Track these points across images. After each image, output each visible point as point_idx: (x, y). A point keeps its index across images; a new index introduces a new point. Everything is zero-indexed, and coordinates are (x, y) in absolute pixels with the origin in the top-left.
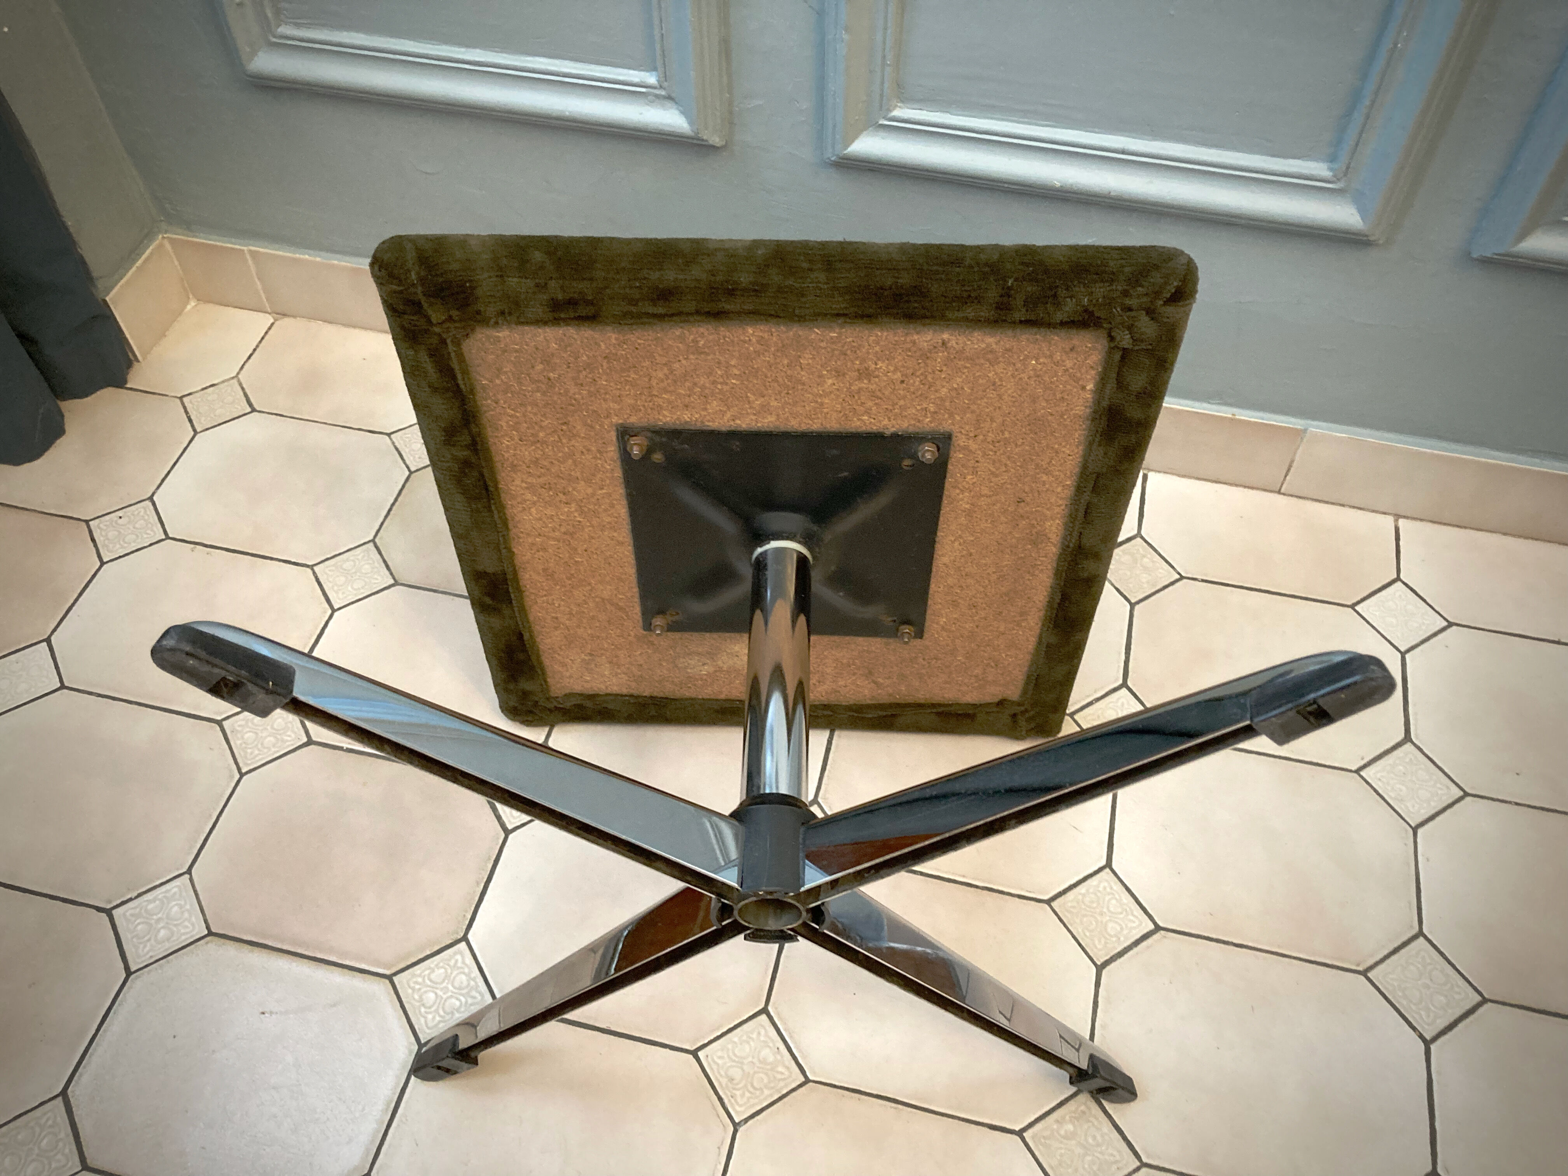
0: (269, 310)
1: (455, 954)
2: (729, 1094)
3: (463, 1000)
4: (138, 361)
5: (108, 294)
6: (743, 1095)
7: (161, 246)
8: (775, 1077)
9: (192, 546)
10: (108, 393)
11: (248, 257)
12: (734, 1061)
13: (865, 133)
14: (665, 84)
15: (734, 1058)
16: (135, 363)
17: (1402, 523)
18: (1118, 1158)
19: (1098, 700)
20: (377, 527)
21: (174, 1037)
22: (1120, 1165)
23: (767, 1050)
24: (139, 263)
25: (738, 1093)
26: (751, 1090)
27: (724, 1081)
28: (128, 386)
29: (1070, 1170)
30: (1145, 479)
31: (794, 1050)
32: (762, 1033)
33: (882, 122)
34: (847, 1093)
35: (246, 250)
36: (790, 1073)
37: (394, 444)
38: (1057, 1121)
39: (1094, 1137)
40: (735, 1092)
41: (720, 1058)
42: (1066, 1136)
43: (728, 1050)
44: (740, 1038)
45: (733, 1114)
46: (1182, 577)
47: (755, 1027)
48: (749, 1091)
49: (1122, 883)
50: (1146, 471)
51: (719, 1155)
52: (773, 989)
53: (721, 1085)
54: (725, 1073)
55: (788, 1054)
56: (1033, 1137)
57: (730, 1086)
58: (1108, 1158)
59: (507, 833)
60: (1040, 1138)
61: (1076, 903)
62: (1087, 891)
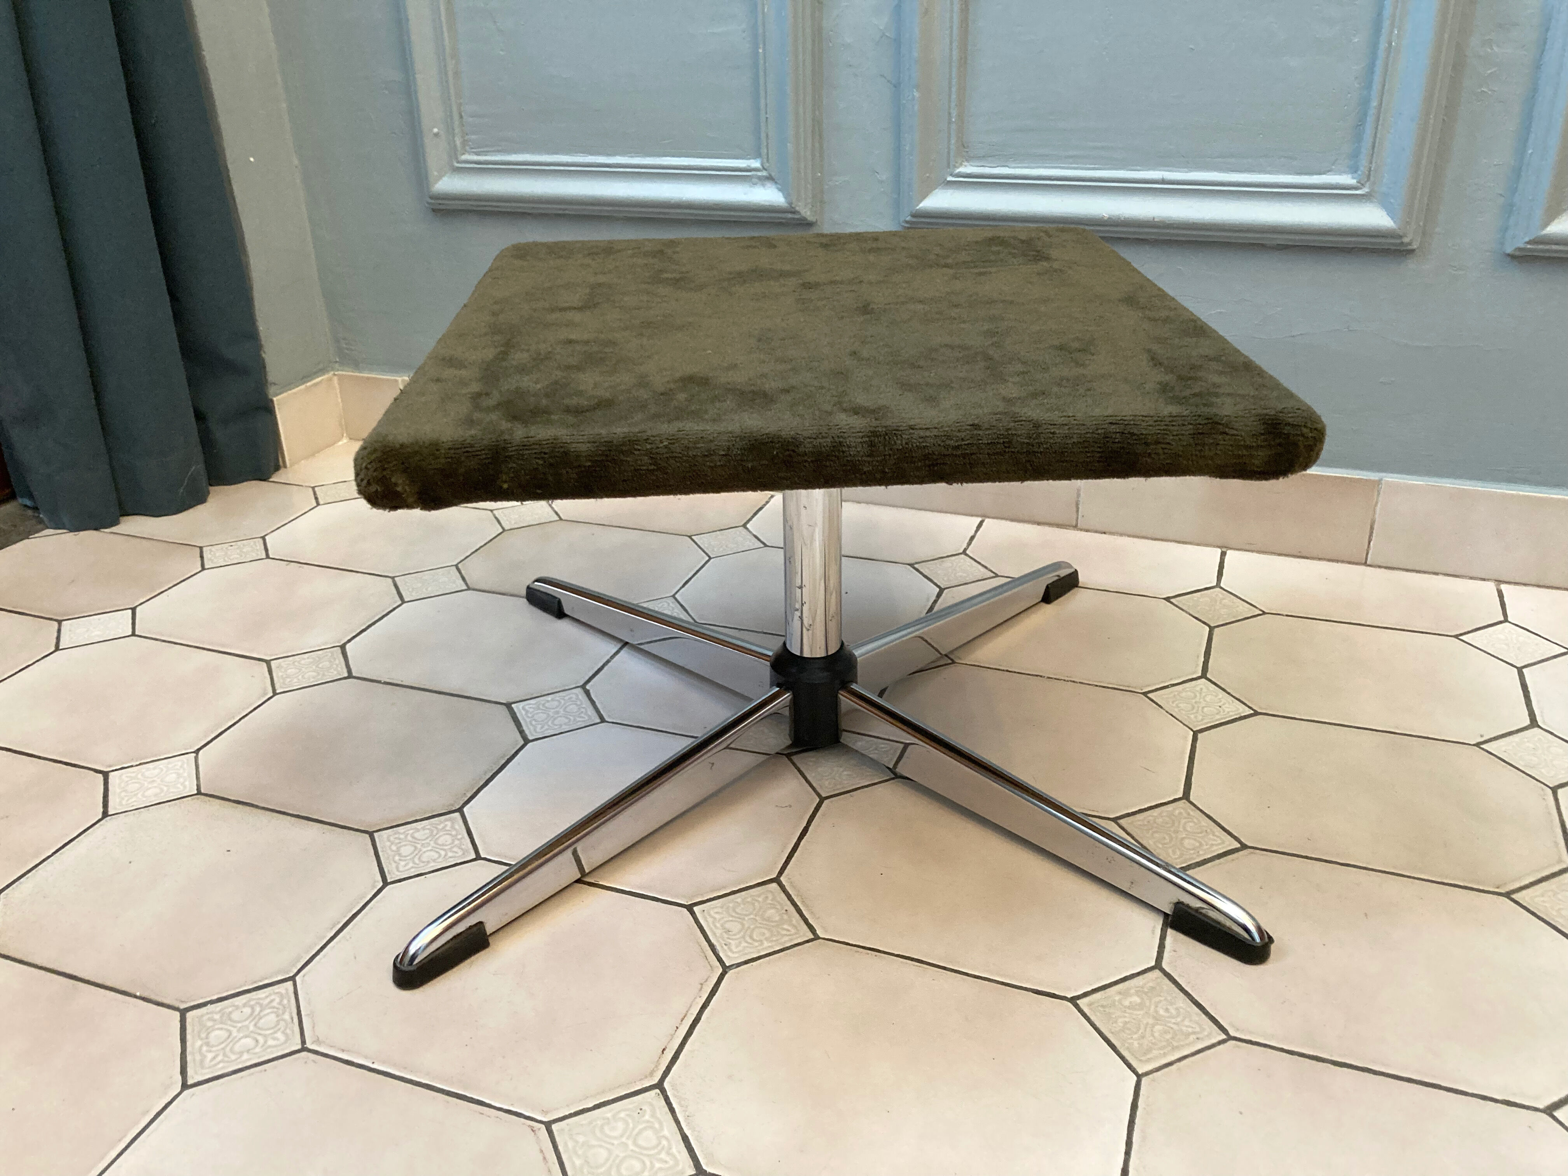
1: (446, 820)
2: (722, 942)
3: (443, 853)
4: (285, 467)
5: (277, 395)
6: (739, 945)
7: (330, 380)
8: (778, 932)
9: (289, 563)
12: (732, 916)
13: (934, 190)
14: (767, 165)
15: (734, 914)
16: (283, 469)
17: (1503, 587)
18: (1198, 1029)
20: (463, 558)
21: (132, 863)
22: (1199, 1036)
23: (773, 911)
24: (309, 384)
25: (733, 942)
26: (749, 941)
27: (718, 932)
28: (271, 480)
29: (1135, 1036)
30: (1223, 554)
31: (805, 913)
32: (770, 897)
33: (950, 178)
34: (862, 950)
35: (400, 381)
36: (798, 930)
37: (494, 515)
38: (1120, 993)
39: (1167, 1010)
40: (731, 941)
41: (717, 913)
42: (1131, 1007)
43: (728, 908)
44: (743, 900)
45: (724, 959)
46: (1264, 613)
47: (763, 893)
48: (747, 942)
49: (1201, 811)
50: (1224, 550)
51: (701, 990)
52: (788, 864)
53: (714, 934)
54: (722, 926)
55: (798, 916)
56: (1090, 1005)
57: (726, 936)
58: (1184, 1029)
59: (527, 741)
60: (1098, 1006)
61: (1146, 823)
62: (1160, 814)
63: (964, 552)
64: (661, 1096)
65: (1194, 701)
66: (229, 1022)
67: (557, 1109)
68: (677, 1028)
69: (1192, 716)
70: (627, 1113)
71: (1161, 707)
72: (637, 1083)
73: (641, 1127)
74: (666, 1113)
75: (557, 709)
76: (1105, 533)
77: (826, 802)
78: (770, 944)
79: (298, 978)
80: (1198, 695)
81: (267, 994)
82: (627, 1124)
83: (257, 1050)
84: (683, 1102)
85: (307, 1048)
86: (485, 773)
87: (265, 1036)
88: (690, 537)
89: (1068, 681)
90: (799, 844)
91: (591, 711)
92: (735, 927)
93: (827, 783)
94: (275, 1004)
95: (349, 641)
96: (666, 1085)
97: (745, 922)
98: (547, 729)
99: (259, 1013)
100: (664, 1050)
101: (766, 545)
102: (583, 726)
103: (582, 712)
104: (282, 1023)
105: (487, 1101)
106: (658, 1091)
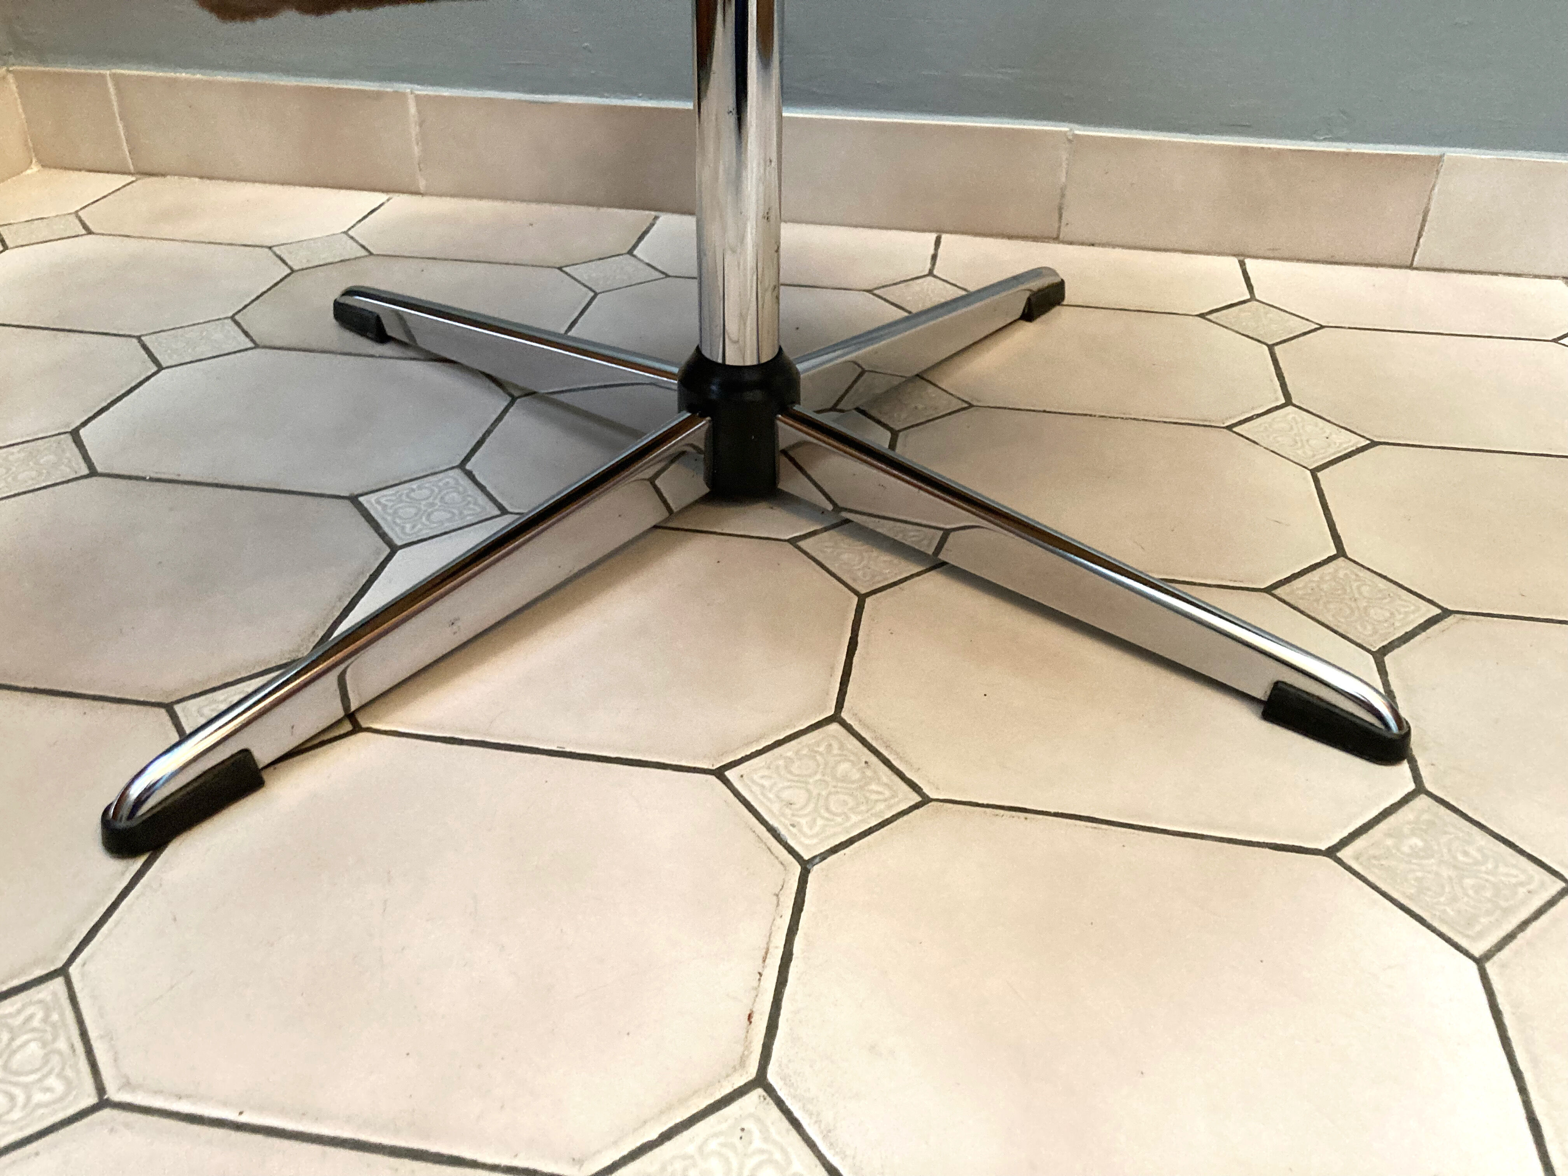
0: (133, 172)
2: (788, 822)
6: (811, 826)
8: (865, 798)
12: (788, 780)
15: (789, 776)
18: (1522, 878)
19: (1259, 416)
20: (239, 308)
22: (1531, 887)
23: (846, 766)
25: (803, 821)
26: (826, 815)
27: (776, 807)
29: (1442, 899)
30: (1242, 264)
31: (895, 763)
32: (836, 745)
34: (1002, 812)
35: (108, 76)
36: (894, 791)
37: (275, 254)
38: (1389, 835)
39: (1466, 854)
40: (798, 819)
41: (763, 777)
42: (1415, 853)
43: (777, 767)
44: (797, 753)
45: (797, 848)
46: (1322, 327)
47: (823, 739)
48: (823, 817)
49: (1368, 569)
50: (1241, 258)
51: (778, 905)
52: (845, 693)
53: (770, 811)
54: (778, 797)
55: (886, 769)
56: (1357, 858)
57: (788, 812)
58: (1505, 879)
59: (394, 549)
60: (1369, 859)
61: (1310, 591)
62: (1321, 578)
63: (931, 273)
64: (769, 1099)
65: (1293, 433)
67: (599, 1152)
68: (760, 974)
69: (1300, 452)
70: (722, 1139)
71: (1257, 444)
72: (725, 1083)
73: (751, 1163)
74: (788, 1131)
75: (431, 500)
76: (1093, 245)
77: (868, 600)
78: (860, 818)
79: (73, 970)
80: (1293, 424)
81: (19, 1005)
82: (727, 1160)
83: (16, 1115)
84: (810, 1107)
85: (107, 1100)
86: (340, 599)
87: (26, 1087)
88: (560, 269)
89: (1127, 419)
90: (851, 663)
91: (482, 499)
92: (798, 796)
93: (860, 574)
94: (36, 1023)
95: (84, 424)
96: (772, 1077)
97: (811, 787)
98: (421, 530)
100: (750, 1017)
101: (667, 276)
102: (476, 521)
103: (469, 502)
104: (55, 1060)
105: (468, 1155)
106: (760, 1091)
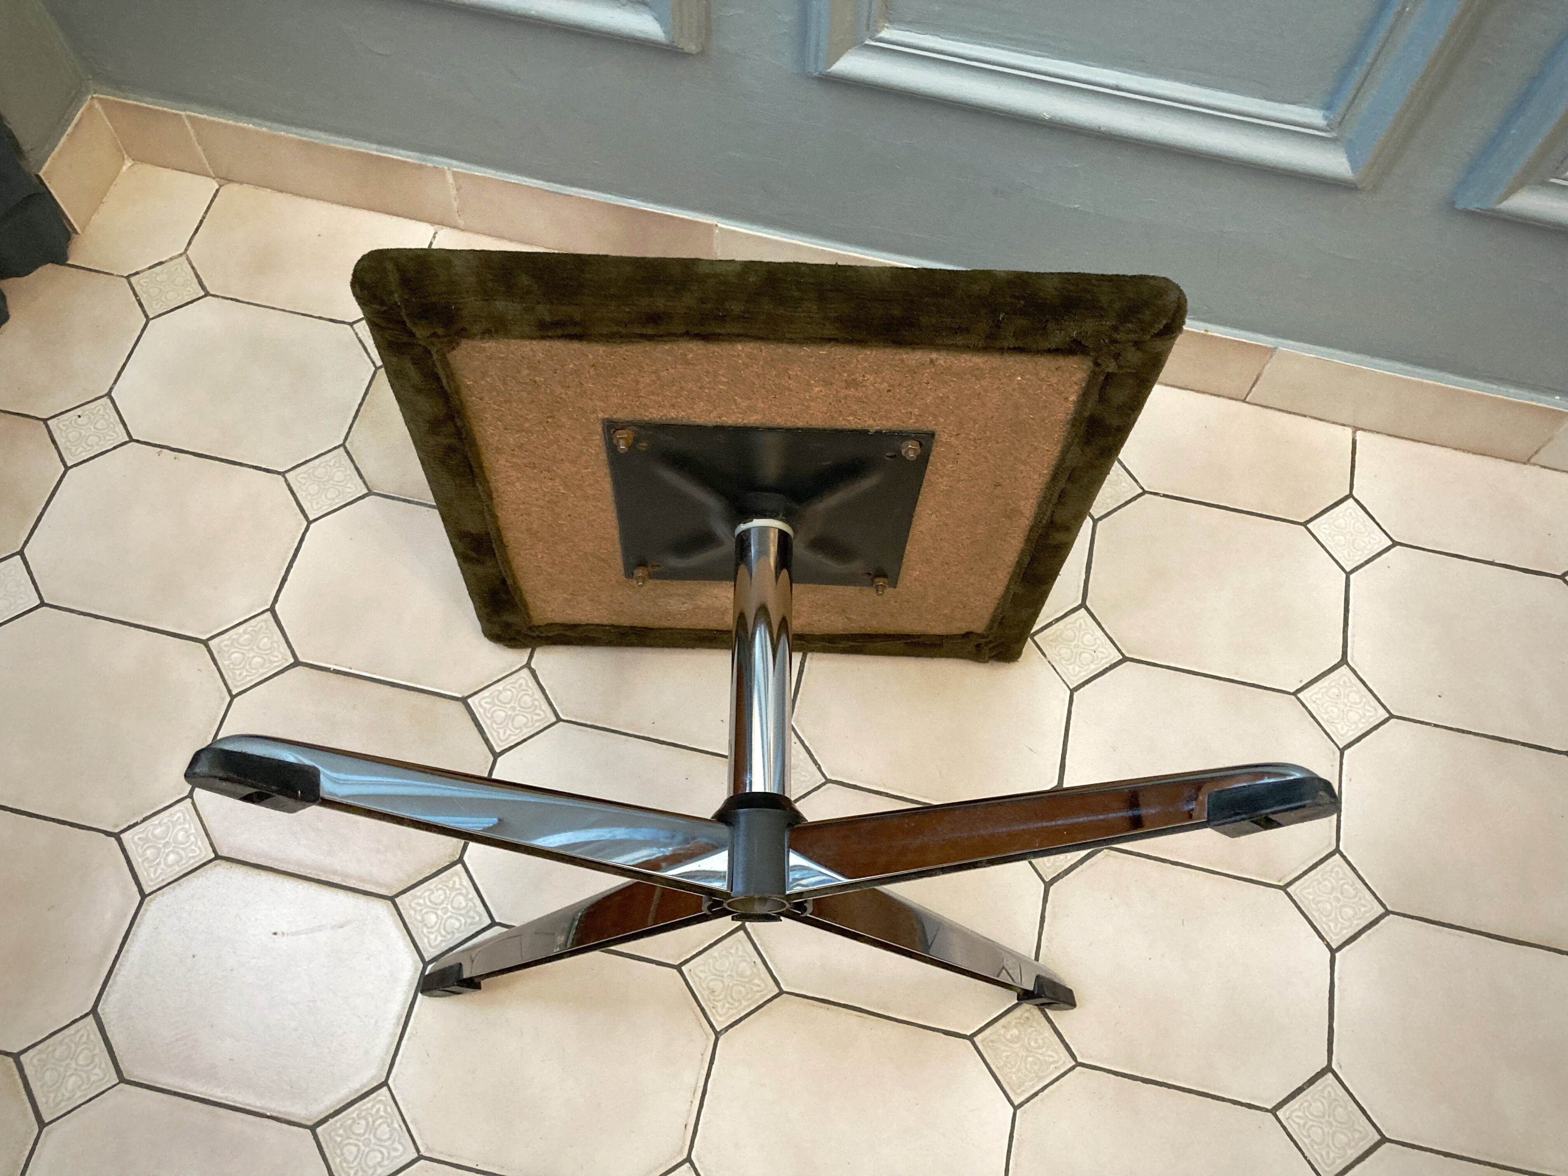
0: (213, 175)
1: (453, 875)
2: (711, 1006)
3: (463, 920)
4: (77, 233)
5: (40, 169)
6: (723, 1006)
7: (91, 107)
8: (752, 989)
9: (159, 449)
10: (48, 269)
11: (187, 122)
12: (714, 975)
13: (850, 51)
15: (713, 971)
16: (74, 235)
17: (1359, 434)
18: (1056, 1058)
19: (1057, 620)
20: (346, 429)
21: (194, 956)
22: (1057, 1065)
23: (744, 964)
24: (70, 129)
25: (719, 1004)
26: (731, 1001)
27: (706, 993)
28: (69, 262)
29: (1014, 1070)
31: (769, 963)
32: (740, 948)
33: (868, 42)
34: (817, 1003)
35: (184, 116)
36: (766, 985)
37: (356, 334)
38: (1004, 1027)
39: (1036, 1040)
40: (717, 1002)
41: (701, 973)
42: (1012, 1040)
43: (709, 965)
44: (720, 956)
45: (715, 1023)
46: (1144, 493)
47: (734, 945)
51: (702, 1060)
53: (703, 996)
54: (707, 986)
55: (764, 968)
56: (982, 1041)
57: (712, 998)
58: (1047, 1058)
59: (496, 760)
60: (988, 1040)
64: (692, 1169)
65: (1073, 643)
66: (353, 1136)
68: (692, 1103)
69: (1070, 667)
71: (1045, 656)
72: (674, 1160)
75: (513, 704)
78: (747, 1003)
79: (390, 1084)
80: (1077, 632)
81: (372, 1102)
83: (385, 1163)
87: (386, 1148)
91: (544, 703)
92: (718, 989)
94: (381, 1112)
95: (277, 598)
96: (693, 1158)
97: (724, 981)
99: (373, 1125)
100: (686, 1126)
102: (542, 728)
103: (536, 706)
104: (395, 1133)
106: (688, 1165)
